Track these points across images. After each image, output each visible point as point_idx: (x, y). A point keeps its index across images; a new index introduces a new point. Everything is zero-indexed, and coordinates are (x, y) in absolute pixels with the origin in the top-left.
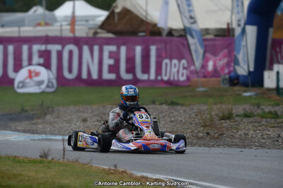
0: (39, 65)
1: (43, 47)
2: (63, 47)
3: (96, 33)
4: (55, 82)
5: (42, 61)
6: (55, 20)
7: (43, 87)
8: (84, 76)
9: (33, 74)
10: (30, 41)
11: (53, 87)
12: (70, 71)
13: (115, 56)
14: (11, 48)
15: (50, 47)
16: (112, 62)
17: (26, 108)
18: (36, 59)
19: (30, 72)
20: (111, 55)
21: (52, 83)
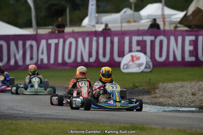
1: (140, 38)
2: (155, 38)
3: (176, 27)
4: (151, 64)
5: (139, 48)
6: (141, 18)
8: (171, 59)
9: (135, 59)
10: (131, 33)
11: (150, 68)
13: (194, 44)
14: (116, 39)
15: (145, 38)
17: (136, 85)
18: (135, 47)
19: (132, 57)
21: (149, 65)
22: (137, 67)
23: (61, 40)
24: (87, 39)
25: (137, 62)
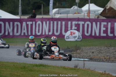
0: (75, 30)
1: (77, 23)
2: (85, 23)
3: (98, 17)
4: (81, 37)
5: (76, 28)
6: (82, 11)
7: (76, 38)
8: (93, 34)
9: (72, 34)
10: (72, 20)
11: (80, 39)
12: (87, 32)
13: (106, 27)
14: (64, 23)
15: (79, 22)
16: (105, 29)
17: (69, 47)
18: (74, 27)
20: (104, 26)
21: (80, 37)
22: (73, 38)
23: (34, 22)
24: (48, 22)
25: (74, 35)
